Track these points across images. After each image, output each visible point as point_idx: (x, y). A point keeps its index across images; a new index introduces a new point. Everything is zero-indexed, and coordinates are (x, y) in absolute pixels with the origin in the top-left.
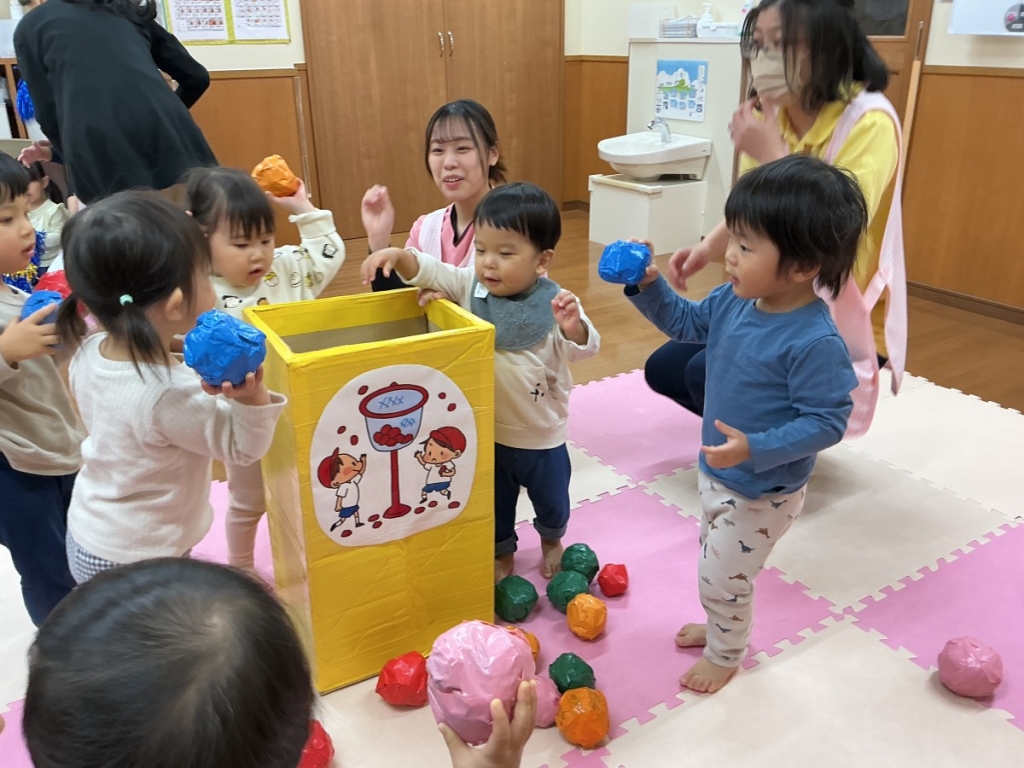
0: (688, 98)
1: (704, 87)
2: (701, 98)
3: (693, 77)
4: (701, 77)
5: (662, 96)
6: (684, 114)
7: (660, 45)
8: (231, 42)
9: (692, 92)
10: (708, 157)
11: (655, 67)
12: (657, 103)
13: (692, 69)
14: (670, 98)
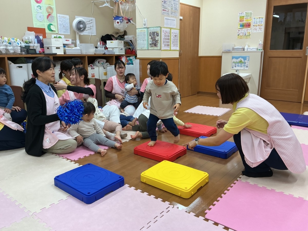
0: (243, 64)
1: (248, 62)
2: (247, 64)
3: (244, 60)
4: (247, 59)
5: (234, 64)
6: (242, 68)
7: (233, 53)
8: (170, 50)
9: (245, 63)
10: (250, 78)
11: (231, 58)
12: (232, 66)
13: (245, 58)
14: (237, 65)
